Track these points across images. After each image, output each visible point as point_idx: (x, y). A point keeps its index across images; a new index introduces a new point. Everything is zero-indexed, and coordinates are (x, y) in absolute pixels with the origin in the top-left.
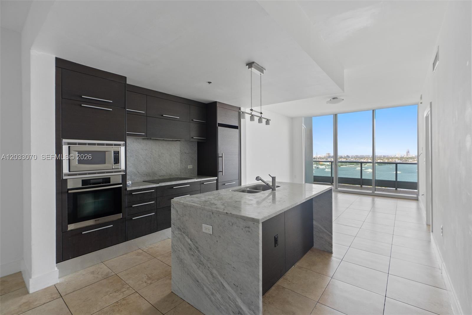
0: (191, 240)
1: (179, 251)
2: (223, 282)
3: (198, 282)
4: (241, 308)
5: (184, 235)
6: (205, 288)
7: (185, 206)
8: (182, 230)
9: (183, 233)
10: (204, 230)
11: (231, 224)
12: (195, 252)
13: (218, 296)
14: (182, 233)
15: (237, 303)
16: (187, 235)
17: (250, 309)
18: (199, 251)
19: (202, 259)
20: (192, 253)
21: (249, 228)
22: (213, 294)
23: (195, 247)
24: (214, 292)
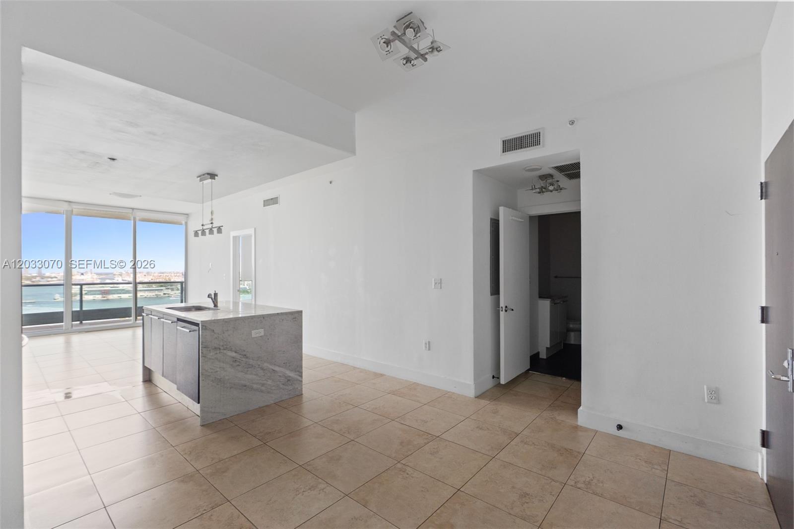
0: (236, 352)
1: (217, 372)
2: (273, 368)
3: (245, 386)
4: (290, 377)
5: (225, 351)
6: (255, 386)
7: (226, 322)
8: (222, 348)
9: (224, 349)
10: (253, 335)
11: (281, 320)
12: (242, 361)
13: (270, 382)
14: (222, 351)
15: (286, 375)
16: (231, 350)
17: (296, 372)
18: (247, 357)
19: (251, 362)
20: (238, 364)
21: (295, 318)
22: (263, 385)
23: (240, 356)
24: (265, 382)
